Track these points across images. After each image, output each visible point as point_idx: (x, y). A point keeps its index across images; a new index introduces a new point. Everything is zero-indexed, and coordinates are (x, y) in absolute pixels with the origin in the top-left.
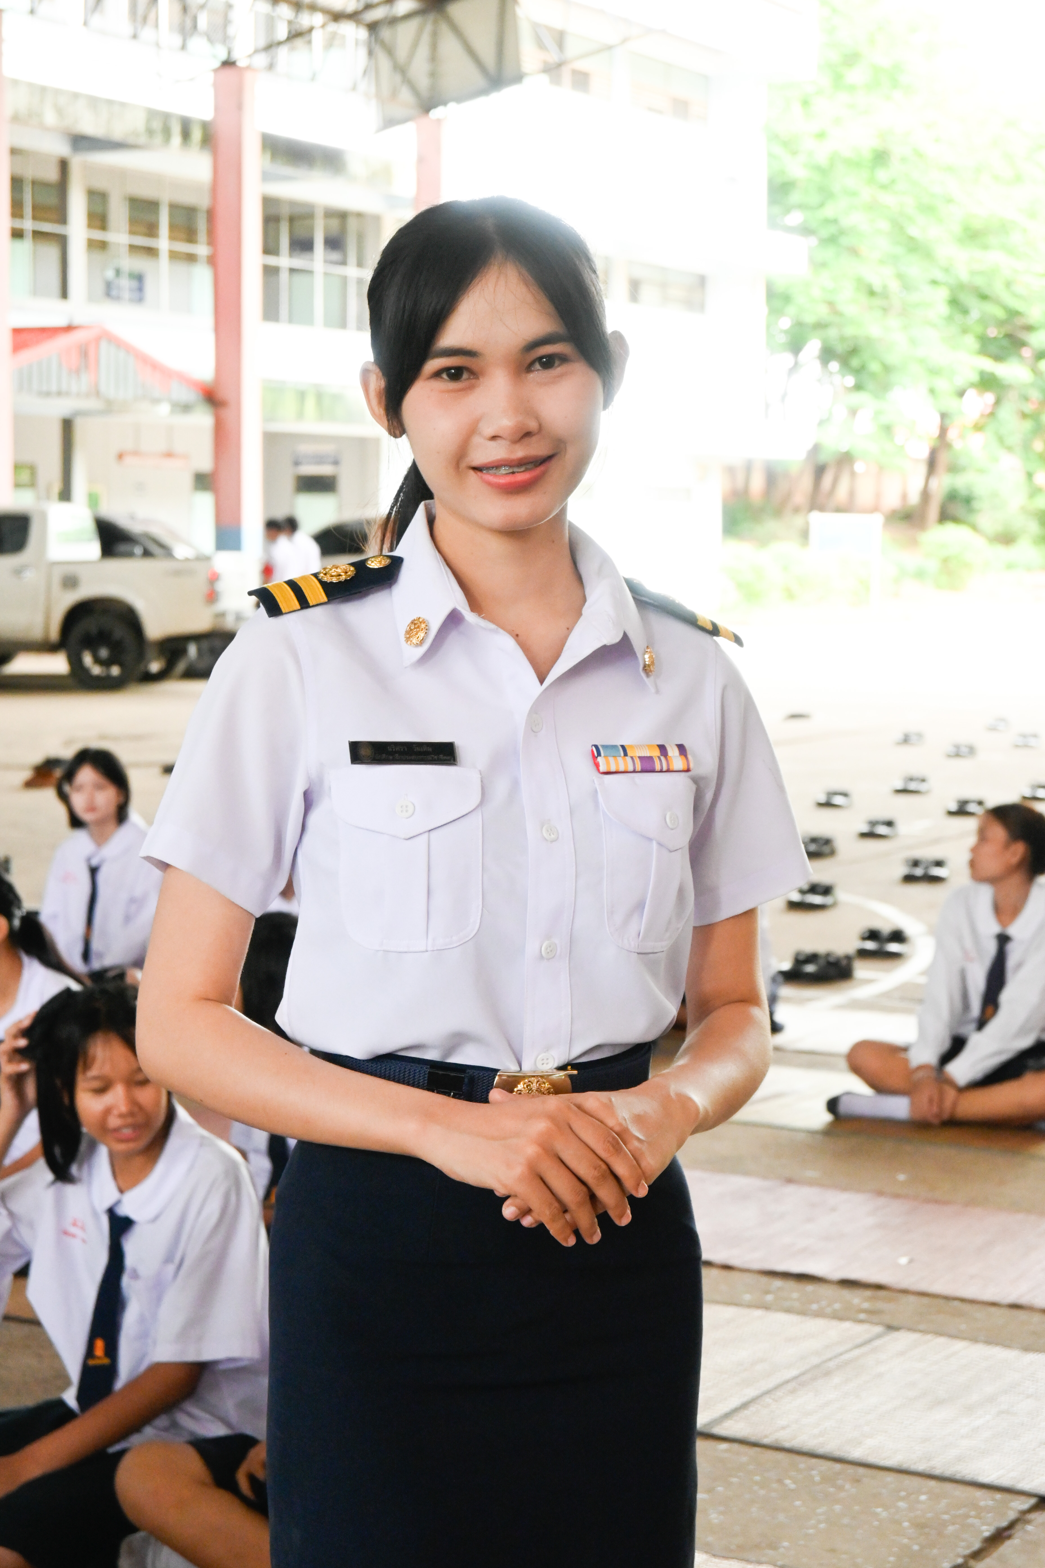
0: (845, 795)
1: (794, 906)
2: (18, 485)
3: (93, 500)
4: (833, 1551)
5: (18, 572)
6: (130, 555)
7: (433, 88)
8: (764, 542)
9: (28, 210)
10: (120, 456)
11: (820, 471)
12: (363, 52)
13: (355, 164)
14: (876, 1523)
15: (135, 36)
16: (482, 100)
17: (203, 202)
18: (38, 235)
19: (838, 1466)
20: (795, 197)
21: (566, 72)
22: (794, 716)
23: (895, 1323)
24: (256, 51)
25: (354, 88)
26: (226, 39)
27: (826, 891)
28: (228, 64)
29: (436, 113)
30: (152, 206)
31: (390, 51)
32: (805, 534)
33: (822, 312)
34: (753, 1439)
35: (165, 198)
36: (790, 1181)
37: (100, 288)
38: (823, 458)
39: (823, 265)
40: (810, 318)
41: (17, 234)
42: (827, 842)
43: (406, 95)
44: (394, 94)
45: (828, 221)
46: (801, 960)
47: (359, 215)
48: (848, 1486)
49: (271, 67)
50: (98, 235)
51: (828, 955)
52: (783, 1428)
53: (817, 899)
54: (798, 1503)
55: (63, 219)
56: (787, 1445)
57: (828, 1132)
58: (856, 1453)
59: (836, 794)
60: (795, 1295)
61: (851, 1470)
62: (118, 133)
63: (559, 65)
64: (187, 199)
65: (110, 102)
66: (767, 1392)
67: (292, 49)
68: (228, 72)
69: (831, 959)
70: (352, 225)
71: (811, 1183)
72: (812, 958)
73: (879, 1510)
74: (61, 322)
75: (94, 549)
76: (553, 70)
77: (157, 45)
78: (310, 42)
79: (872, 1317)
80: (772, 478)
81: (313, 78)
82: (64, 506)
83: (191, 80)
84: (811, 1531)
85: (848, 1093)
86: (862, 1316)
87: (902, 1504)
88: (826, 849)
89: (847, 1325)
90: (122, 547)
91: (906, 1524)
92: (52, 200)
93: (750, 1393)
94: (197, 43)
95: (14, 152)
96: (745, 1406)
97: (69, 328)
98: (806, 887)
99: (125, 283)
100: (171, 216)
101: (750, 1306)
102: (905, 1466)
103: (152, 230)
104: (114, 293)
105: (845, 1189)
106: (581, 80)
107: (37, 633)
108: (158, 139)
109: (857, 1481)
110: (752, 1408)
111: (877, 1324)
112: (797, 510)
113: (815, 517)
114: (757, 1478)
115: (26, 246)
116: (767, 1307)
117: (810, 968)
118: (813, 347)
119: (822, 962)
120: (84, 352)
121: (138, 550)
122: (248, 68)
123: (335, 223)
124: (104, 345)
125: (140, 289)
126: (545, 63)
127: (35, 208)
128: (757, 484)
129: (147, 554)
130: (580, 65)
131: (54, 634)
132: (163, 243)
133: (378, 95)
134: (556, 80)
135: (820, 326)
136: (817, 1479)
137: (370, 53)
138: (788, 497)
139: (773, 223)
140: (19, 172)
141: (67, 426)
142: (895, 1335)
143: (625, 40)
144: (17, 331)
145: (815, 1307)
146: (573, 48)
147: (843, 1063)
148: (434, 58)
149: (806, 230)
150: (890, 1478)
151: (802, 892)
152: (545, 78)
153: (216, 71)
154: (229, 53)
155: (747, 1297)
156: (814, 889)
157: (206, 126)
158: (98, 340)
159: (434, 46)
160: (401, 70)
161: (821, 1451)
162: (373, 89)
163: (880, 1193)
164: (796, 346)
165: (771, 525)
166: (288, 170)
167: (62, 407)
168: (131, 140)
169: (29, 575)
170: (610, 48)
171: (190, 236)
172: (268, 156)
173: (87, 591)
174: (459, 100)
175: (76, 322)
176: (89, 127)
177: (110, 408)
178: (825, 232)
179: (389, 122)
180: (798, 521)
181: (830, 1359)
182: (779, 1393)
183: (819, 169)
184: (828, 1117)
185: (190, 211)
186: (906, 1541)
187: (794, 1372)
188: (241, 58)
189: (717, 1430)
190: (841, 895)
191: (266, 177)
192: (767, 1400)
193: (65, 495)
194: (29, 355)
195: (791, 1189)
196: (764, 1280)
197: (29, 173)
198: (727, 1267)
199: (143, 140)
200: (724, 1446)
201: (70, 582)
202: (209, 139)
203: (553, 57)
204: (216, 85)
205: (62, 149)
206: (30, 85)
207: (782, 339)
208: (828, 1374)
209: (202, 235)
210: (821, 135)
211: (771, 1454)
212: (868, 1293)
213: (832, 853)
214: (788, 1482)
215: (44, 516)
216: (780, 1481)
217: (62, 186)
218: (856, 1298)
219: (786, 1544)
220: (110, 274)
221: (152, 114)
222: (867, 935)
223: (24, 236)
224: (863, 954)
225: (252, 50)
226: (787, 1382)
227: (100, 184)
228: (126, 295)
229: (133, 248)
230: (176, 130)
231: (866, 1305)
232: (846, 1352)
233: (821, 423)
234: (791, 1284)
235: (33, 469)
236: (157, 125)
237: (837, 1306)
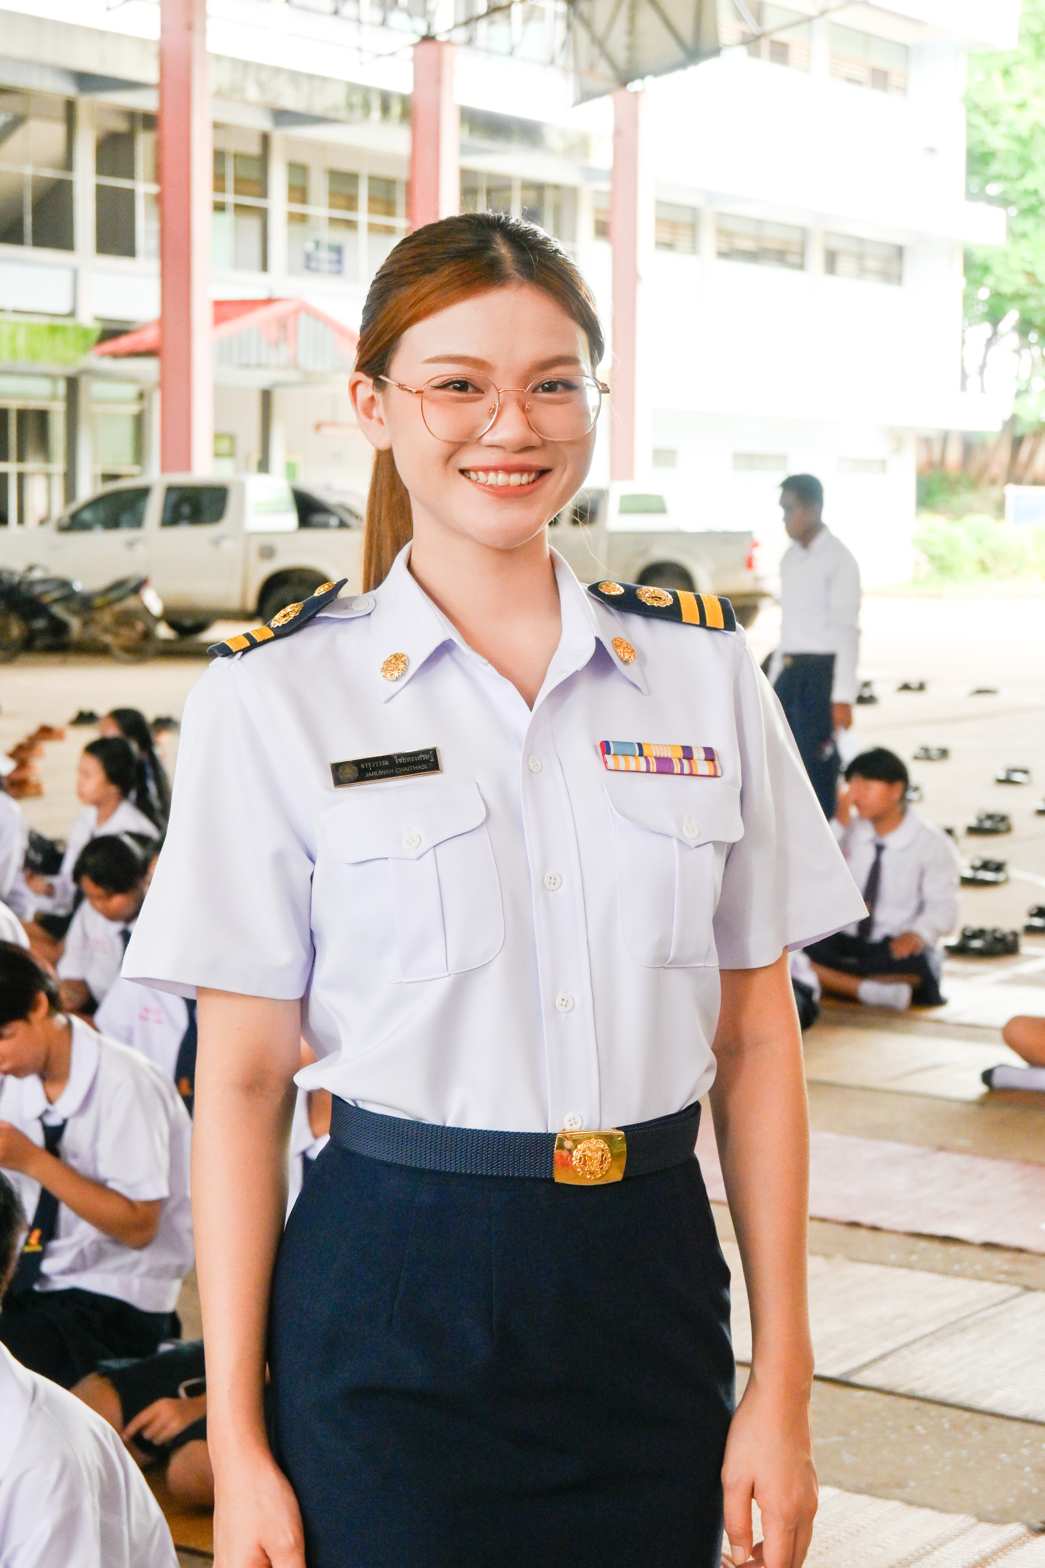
0: (1025, 772)
1: (967, 882)
2: (217, 455)
3: (291, 470)
4: (956, 1491)
5: (217, 542)
6: (325, 526)
7: (630, 61)
8: (958, 515)
9: (230, 184)
10: (318, 427)
11: (1017, 442)
12: (561, 25)
13: (553, 139)
14: (999, 1467)
15: (336, 13)
16: (679, 74)
17: (401, 174)
18: (239, 208)
19: (967, 1415)
20: (995, 168)
21: (765, 44)
22: (980, 692)
23: (1032, 1284)
24: (456, 26)
25: (552, 62)
26: (426, 14)
27: (999, 867)
28: (428, 39)
29: (634, 86)
30: (352, 178)
31: (588, 24)
32: (1000, 508)
33: (1020, 282)
34: (889, 1387)
35: (365, 170)
36: (941, 1148)
37: (300, 260)
38: (1020, 430)
39: (1024, 235)
40: (1007, 289)
41: (219, 207)
42: (1003, 819)
43: (604, 68)
44: (592, 67)
45: (1026, 192)
46: (967, 937)
47: (557, 187)
48: (975, 1433)
49: (470, 41)
50: (298, 208)
51: (994, 931)
52: (918, 1379)
53: (989, 876)
54: (926, 1447)
55: (263, 192)
56: (921, 1394)
57: (983, 1102)
58: (985, 1404)
59: (1015, 771)
60: (939, 1256)
61: (979, 1418)
62: (318, 107)
63: (758, 38)
64: (385, 171)
65: (311, 77)
66: (907, 1345)
67: (492, 23)
68: (428, 47)
69: (998, 935)
70: (549, 196)
71: (962, 1151)
72: (979, 934)
73: (1003, 1456)
74: (261, 295)
75: (292, 519)
76: (751, 42)
77: (359, 21)
78: (509, 16)
79: (1010, 1276)
80: (969, 448)
81: (511, 53)
82: (263, 478)
83: (392, 54)
84: (937, 1473)
85: (1001, 1066)
86: (1002, 1277)
87: (1025, 1451)
88: (1002, 826)
89: (986, 1285)
90: (318, 518)
91: (1027, 1469)
92: (253, 173)
93: (889, 1346)
94: (397, 18)
95: (217, 126)
96: (883, 1357)
97: (268, 301)
98: (978, 863)
99: (325, 255)
100: (370, 189)
101: (893, 1265)
102: (1031, 1416)
103: (351, 203)
104: (314, 264)
105: (993, 1157)
106: (780, 52)
107: (233, 603)
108: (358, 113)
109: (984, 1428)
110: (889, 1360)
111: (1015, 1285)
112: (993, 482)
113: (1012, 491)
114: (890, 1423)
115: (228, 218)
116: (911, 1267)
117: (976, 944)
118: (1012, 317)
119: (989, 937)
120: (283, 324)
121: (334, 521)
122: (448, 42)
123: (532, 195)
124: (303, 317)
125: (339, 262)
126: (744, 33)
127: (238, 181)
128: (954, 454)
129: (343, 525)
130: (780, 37)
131: (251, 603)
132: (362, 216)
133: (576, 70)
134: (755, 53)
135: (1019, 297)
136: (947, 1426)
137: (569, 26)
138: (984, 469)
139: (971, 196)
140: (221, 146)
141: (266, 396)
142: (1031, 1295)
143: (823, 13)
144: (218, 304)
145: (956, 1267)
146: (771, 21)
147: (998, 1035)
148: (632, 31)
149: (1004, 201)
150: (1016, 1426)
151: (975, 869)
152: (742, 51)
153: (415, 46)
154: (429, 27)
155: (892, 1257)
156: (986, 866)
157: (405, 100)
158: (296, 312)
159: (632, 20)
160: (599, 43)
161: (952, 1400)
162: (571, 64)
163: (1027, 1162)
164: (994, 317)
165: (966, 498)
166: (487, 144)
167: (262, 379)
168: (332, 115)
169: (228, 545)
170: (809, 19)
171: (389, 209)
172: (466, 129)
173: (282, 562)
174: (656, 73)
175: (277, 294)
176: (291, 101)
177: (308, 379)
178: (1025, 203)
179: (586, 96)
180: (994, 493)
181: (968, 1316)
182: (916, 1346)
183: (1020, 140)
184: (983, 1089)
185: (390, 183)
186: (1025, 1484)
187: (931, 1328)
188: (440, 29)
189: (856, 1379)
190: (1012, 871)
191: (464, 150)
192: (905, 1352)
193: (264, 466)
194: (230, 328)
195: (942, 1156)
196: (911, 1241)
197: (232, 146)
198: (875, 1229)
199: (342, 114)
200: (861, 1393)
201: (267, 553)
202: (408, 113)
203: (752, 27)
204: (415, 59)
205: (264, 123)
206: (233, 60)
207: (982, 309)
208: (964, 1330)
209: (400, 208)
210: (1022, 106)
211: (904, 1402)
212: (1009, 1256)
213: (1008, 830)
214: (919, 1428)
215: (242, 487)
216: (911, 1427)
217: (264, 159)
218: (998, 1260)
219: (912, 1484)
220: (310, 246)
221: (352, 88)
222: (1035, 912)
223: (226, 209)
224: (1030, 930)
225: (451, 25)
226: (925, 1336)
227: (301, 158)
228: (326, 266)
229: (333, 221)
230: (376, 104)
231: (1006, 1267)
232: (983, 1310)
233: (1019, 394)
234: (936, 1246)
235: (232, 438)
236: (357, 99)
237: (978, 1267)
